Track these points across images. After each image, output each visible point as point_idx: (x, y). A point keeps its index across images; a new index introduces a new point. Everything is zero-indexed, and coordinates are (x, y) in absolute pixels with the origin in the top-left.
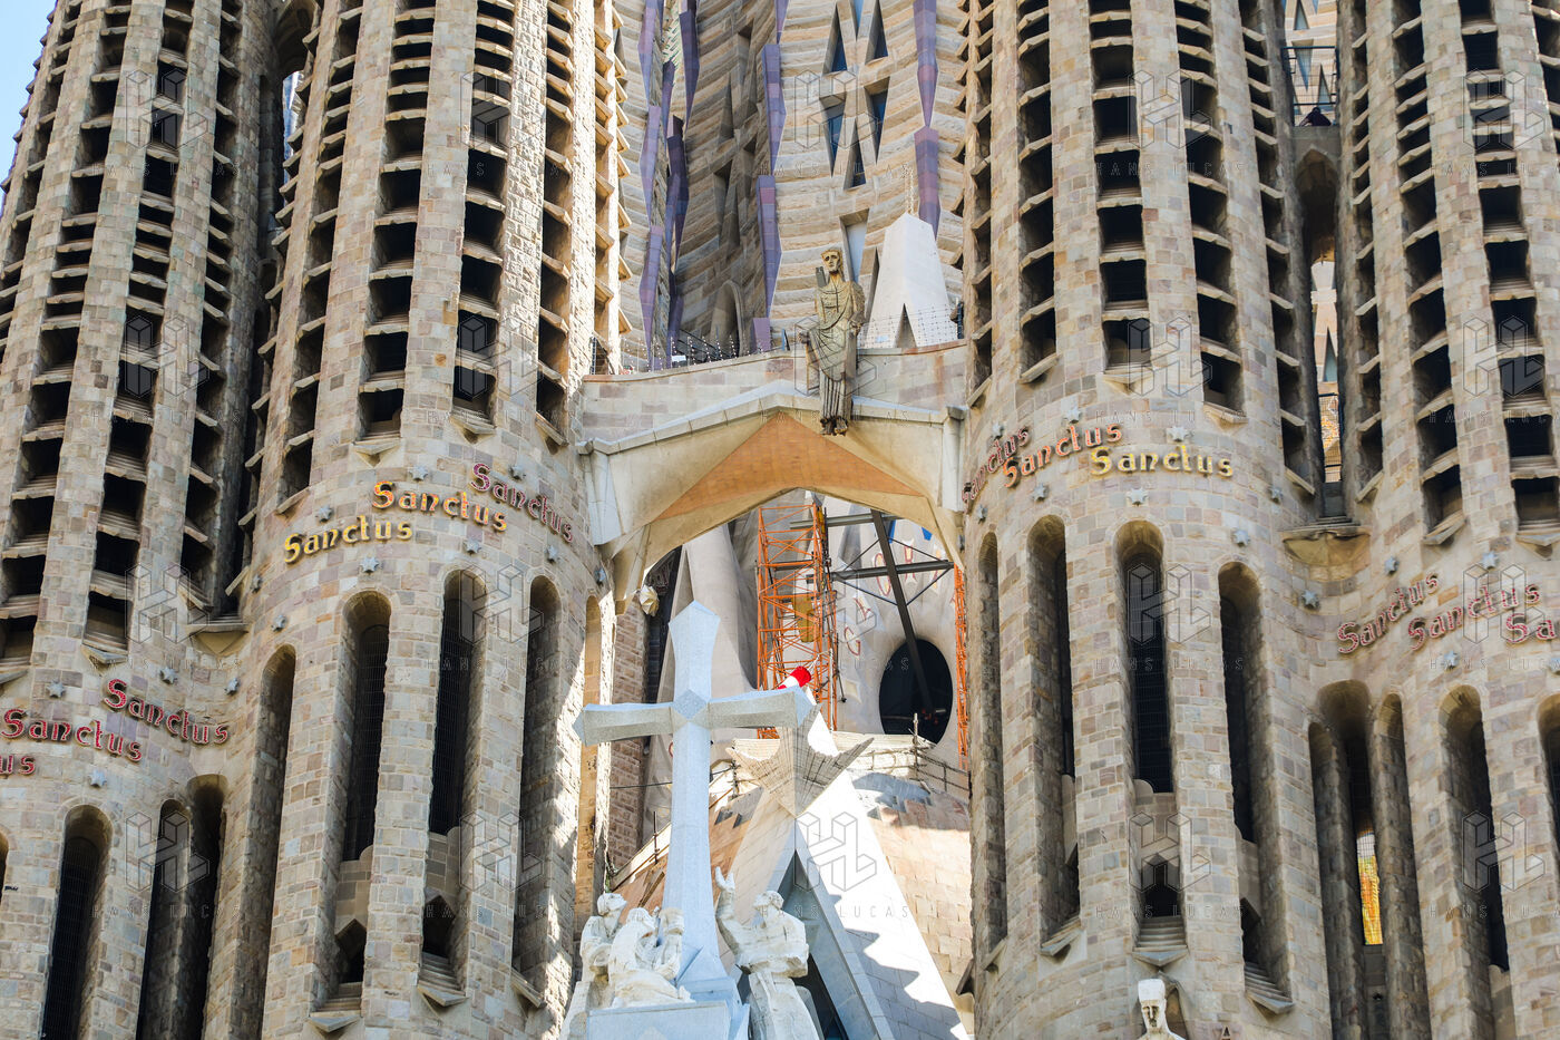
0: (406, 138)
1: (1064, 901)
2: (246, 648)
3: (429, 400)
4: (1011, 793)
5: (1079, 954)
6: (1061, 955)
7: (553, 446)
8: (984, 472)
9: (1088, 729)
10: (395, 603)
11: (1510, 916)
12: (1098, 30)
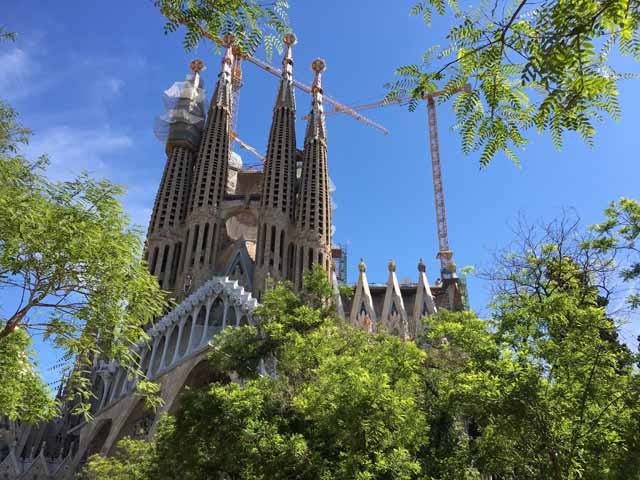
2: (185, 228)
3: (205, 204)
10: (200, 226)
12: (276, 170)
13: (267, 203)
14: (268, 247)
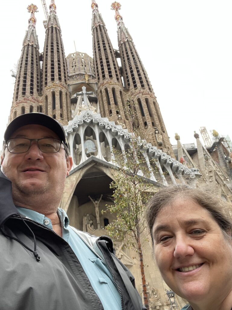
0: (52, 61)
1: (111, 112)
2: (43, 96)
3: (57, 79)
4: (105, 106)
5: (113, 115)
6: (111, 116)
7: (66, 84)
8: (100, 86)
9: (111, 101)
10: (55, 92)
11: (145, 112)
12: (106, 56)
13: (104, 76)
14: (112, 102)
